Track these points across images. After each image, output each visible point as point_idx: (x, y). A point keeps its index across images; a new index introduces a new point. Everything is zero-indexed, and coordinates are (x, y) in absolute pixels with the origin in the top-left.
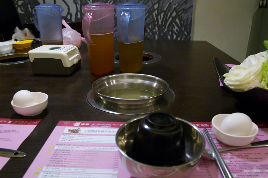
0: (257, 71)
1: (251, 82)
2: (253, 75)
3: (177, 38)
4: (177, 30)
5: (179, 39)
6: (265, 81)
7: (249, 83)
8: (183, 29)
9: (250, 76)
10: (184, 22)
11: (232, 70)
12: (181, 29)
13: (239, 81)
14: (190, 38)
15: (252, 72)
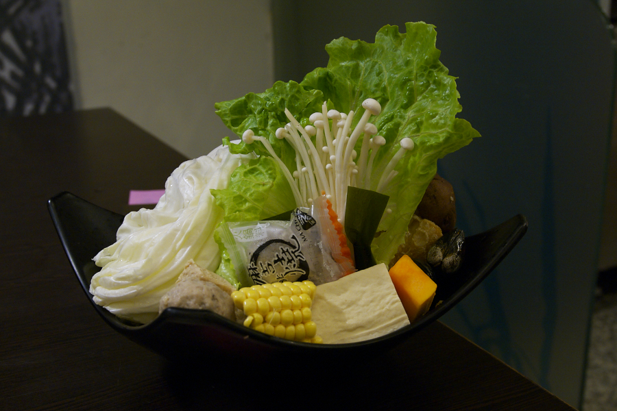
0: (196, 227)
1: (178, 275)
2: (184, 245)
3: (20, 105)
4: (13, 75)
5: (29, 108)
6: (228, 260)
7: (172, 281)
8: (37, 68)
9: (175, 252)
10: (35, 42)
11: (123, 231)
12: (28, 70)
13: (134, 280)
14: (70, 98)
15: (179, 233)
